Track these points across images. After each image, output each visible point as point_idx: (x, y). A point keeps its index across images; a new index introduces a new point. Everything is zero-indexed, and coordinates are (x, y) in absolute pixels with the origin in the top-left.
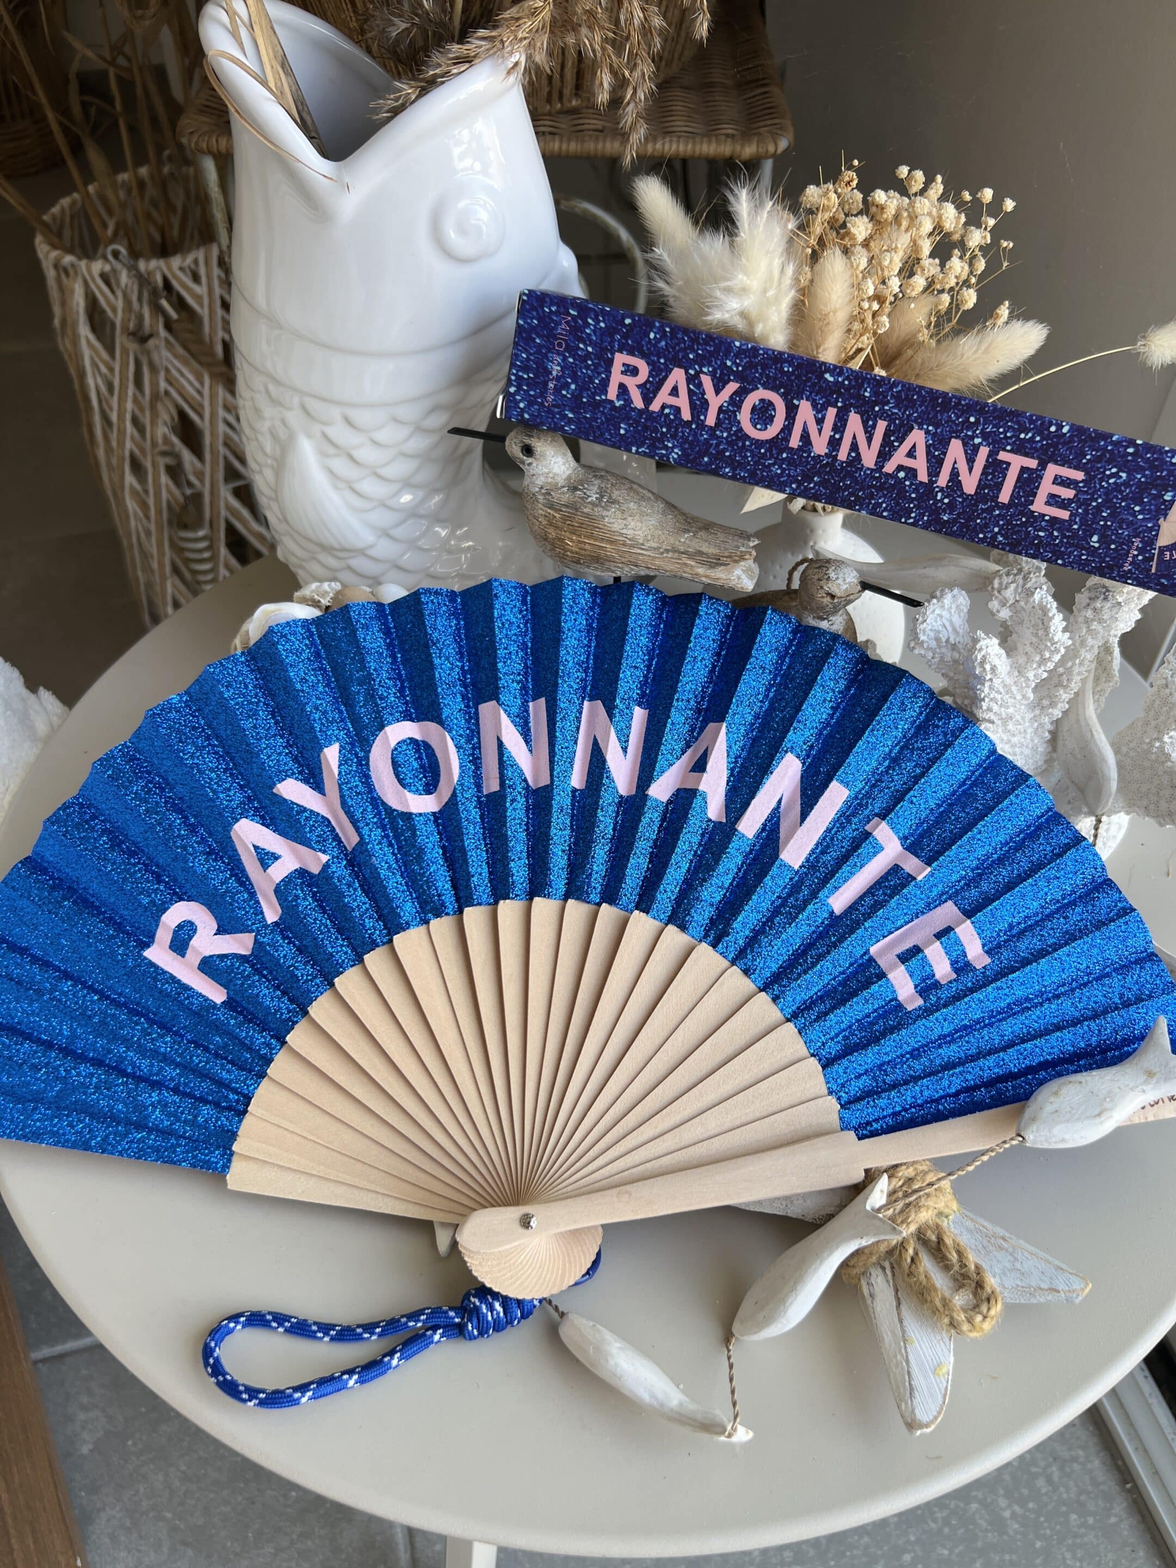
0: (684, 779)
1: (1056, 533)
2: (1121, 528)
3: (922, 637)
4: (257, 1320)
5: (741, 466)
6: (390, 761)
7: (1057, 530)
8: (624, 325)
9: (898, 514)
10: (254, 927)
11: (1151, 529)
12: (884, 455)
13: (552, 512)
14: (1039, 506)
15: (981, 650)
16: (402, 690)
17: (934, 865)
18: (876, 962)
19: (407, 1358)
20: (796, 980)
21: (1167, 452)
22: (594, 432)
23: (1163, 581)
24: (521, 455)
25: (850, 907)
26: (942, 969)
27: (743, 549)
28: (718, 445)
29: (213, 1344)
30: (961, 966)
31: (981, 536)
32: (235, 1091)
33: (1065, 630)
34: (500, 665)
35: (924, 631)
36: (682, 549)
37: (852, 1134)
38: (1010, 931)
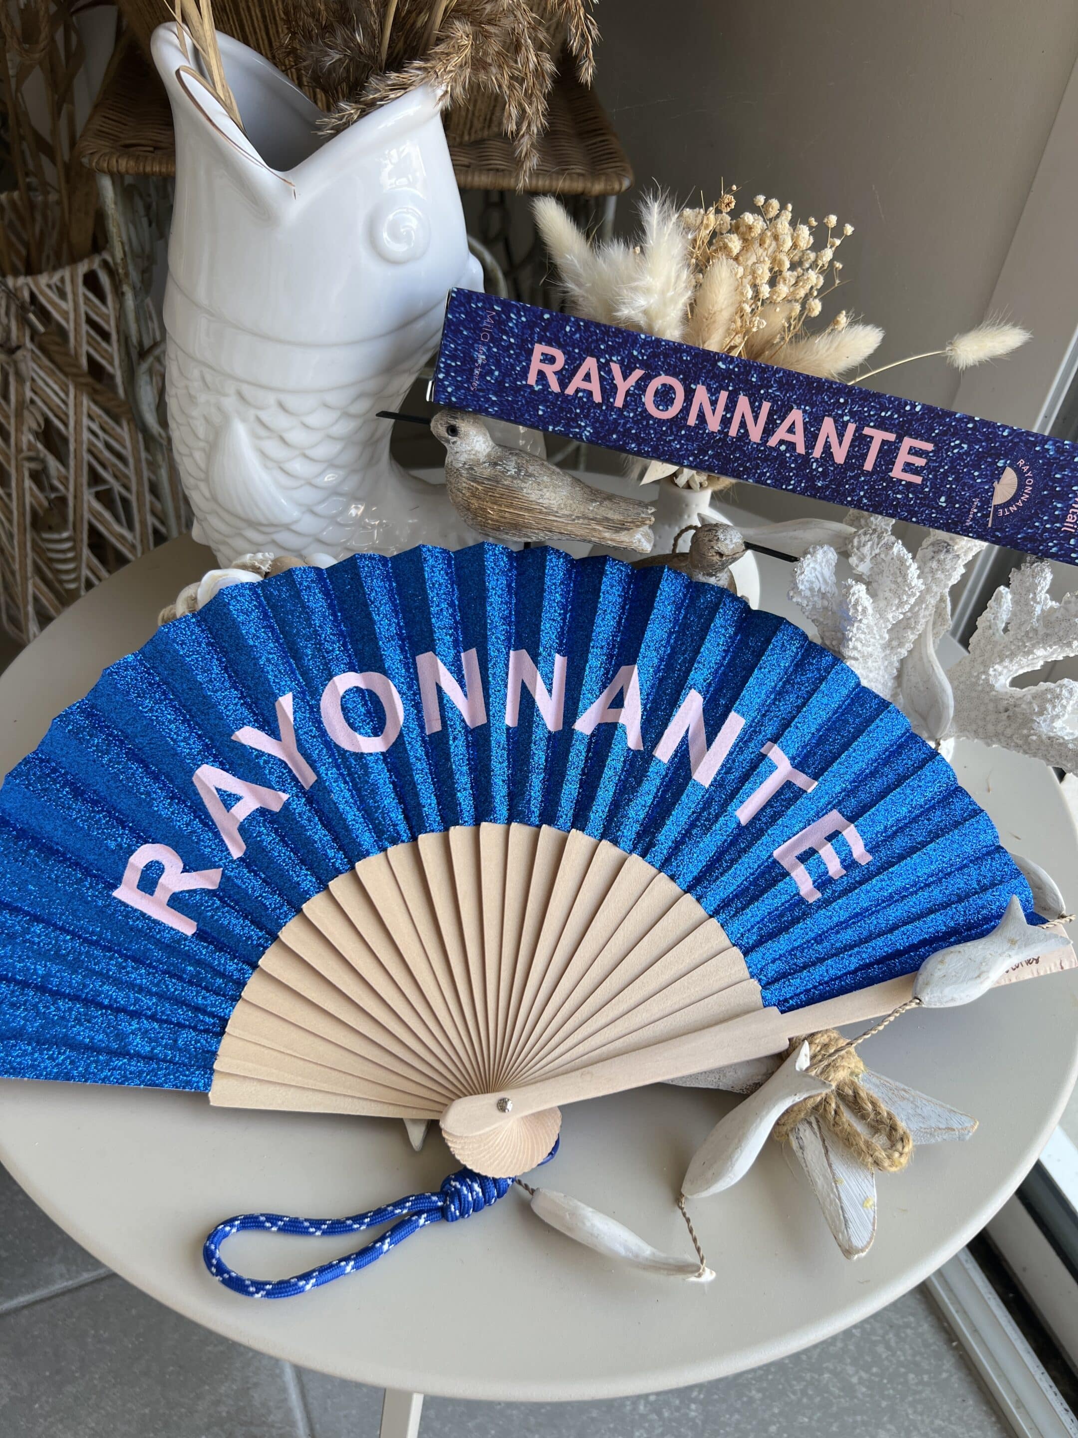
0: (603, 715)
1: (911, 496)
2: (964, 490)
3: (801, 587)
4: (251, 1222)
5: (645, 441)
6: (340, 707)
7: (912, 493)
8: (544, 320)
9: (780, 482)
10: (221, 863)
11: (987, 491)
12: (768, 431)
13: (475, 485)
14: (897, 473)
15: (854, 594)
16: (345, 645)
17: (820, 779)
18: (779, 863)
19: (396, 1243)
20: (715, 881)
21: (999, 427)
22: (515, 413)
23: (998, 533)
24: (446, 435)
25: (753, 818)
26: (834, 867)
27: (643, 516)
28: (625, 424)
29: (213, 1247)
30: (849, 864)
31: (849, 499)
32: (212, 1015)
33: (919, 577)
34: (433, 620)
35: (802, 581)
36: (591, 516)
37: (775, 1010)
38: (885, 832)
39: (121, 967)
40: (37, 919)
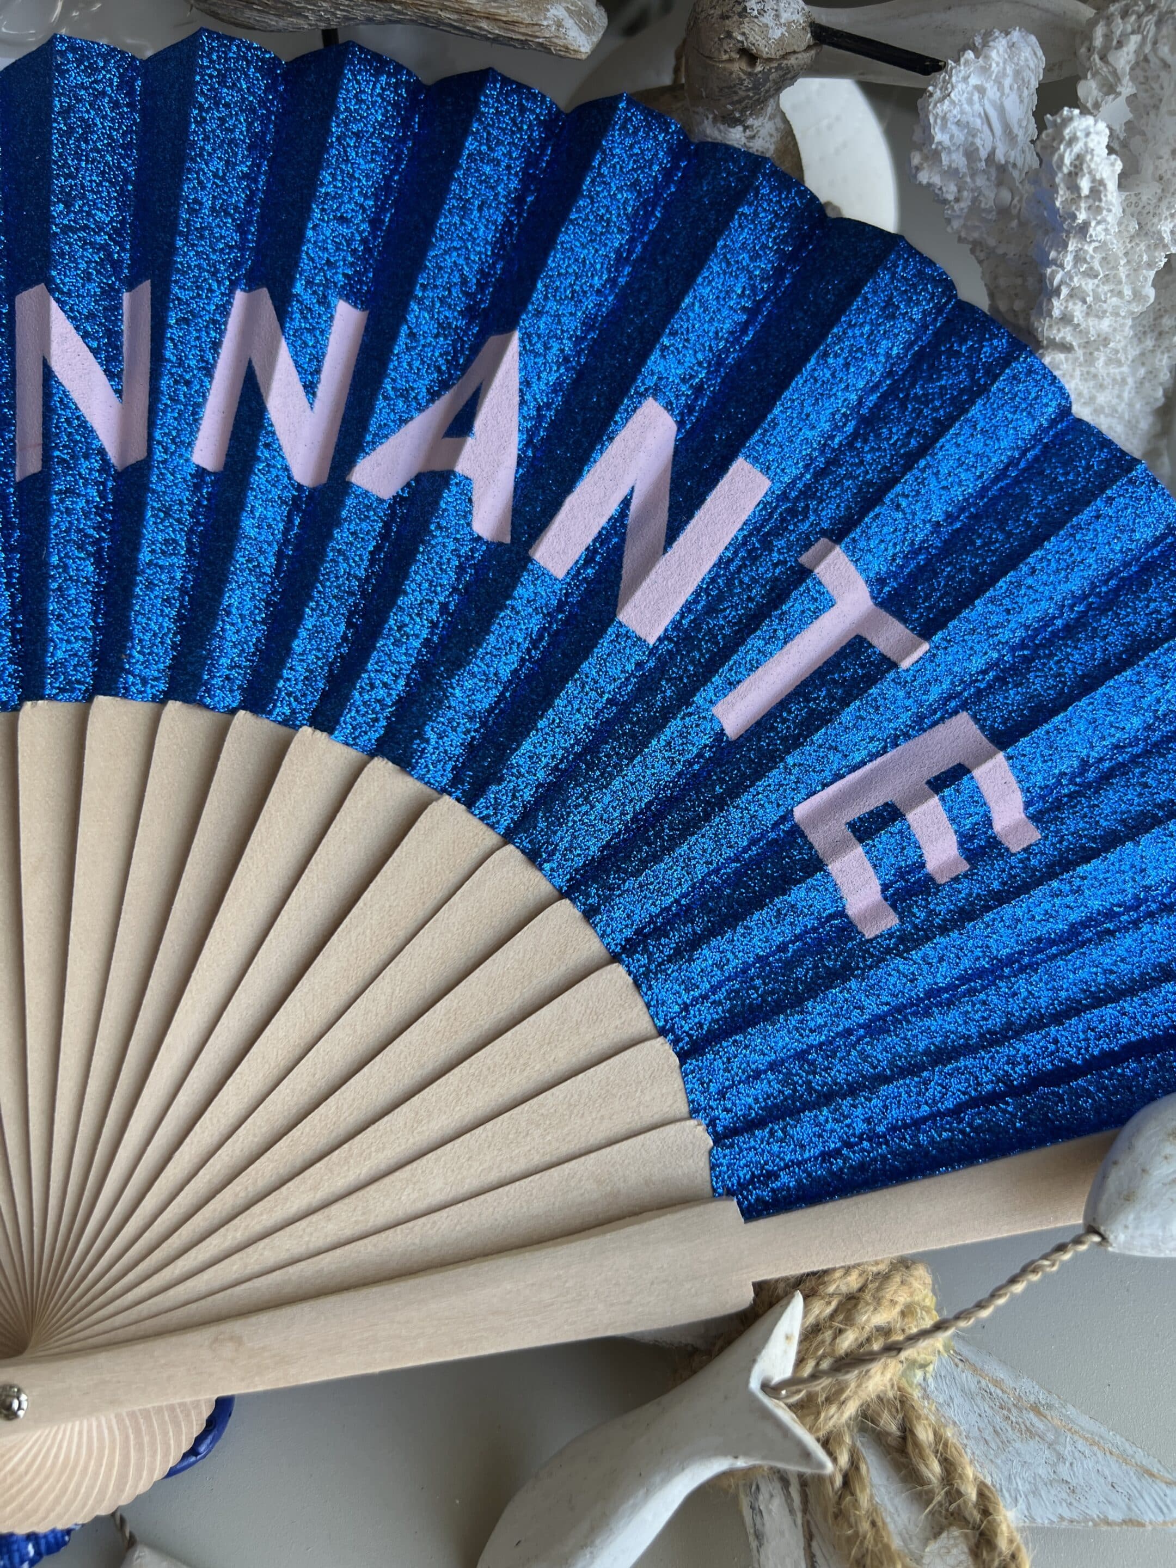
0: (433, 450)
15: (1073, 140)
17: (937, 638)
18: (803, 835)
20: (635, 874)
25: (758, 723)
26: (941, 852)
30: (979, 846)
35: (944, 119)
37: (731, 1208)
38: (1081, 774)
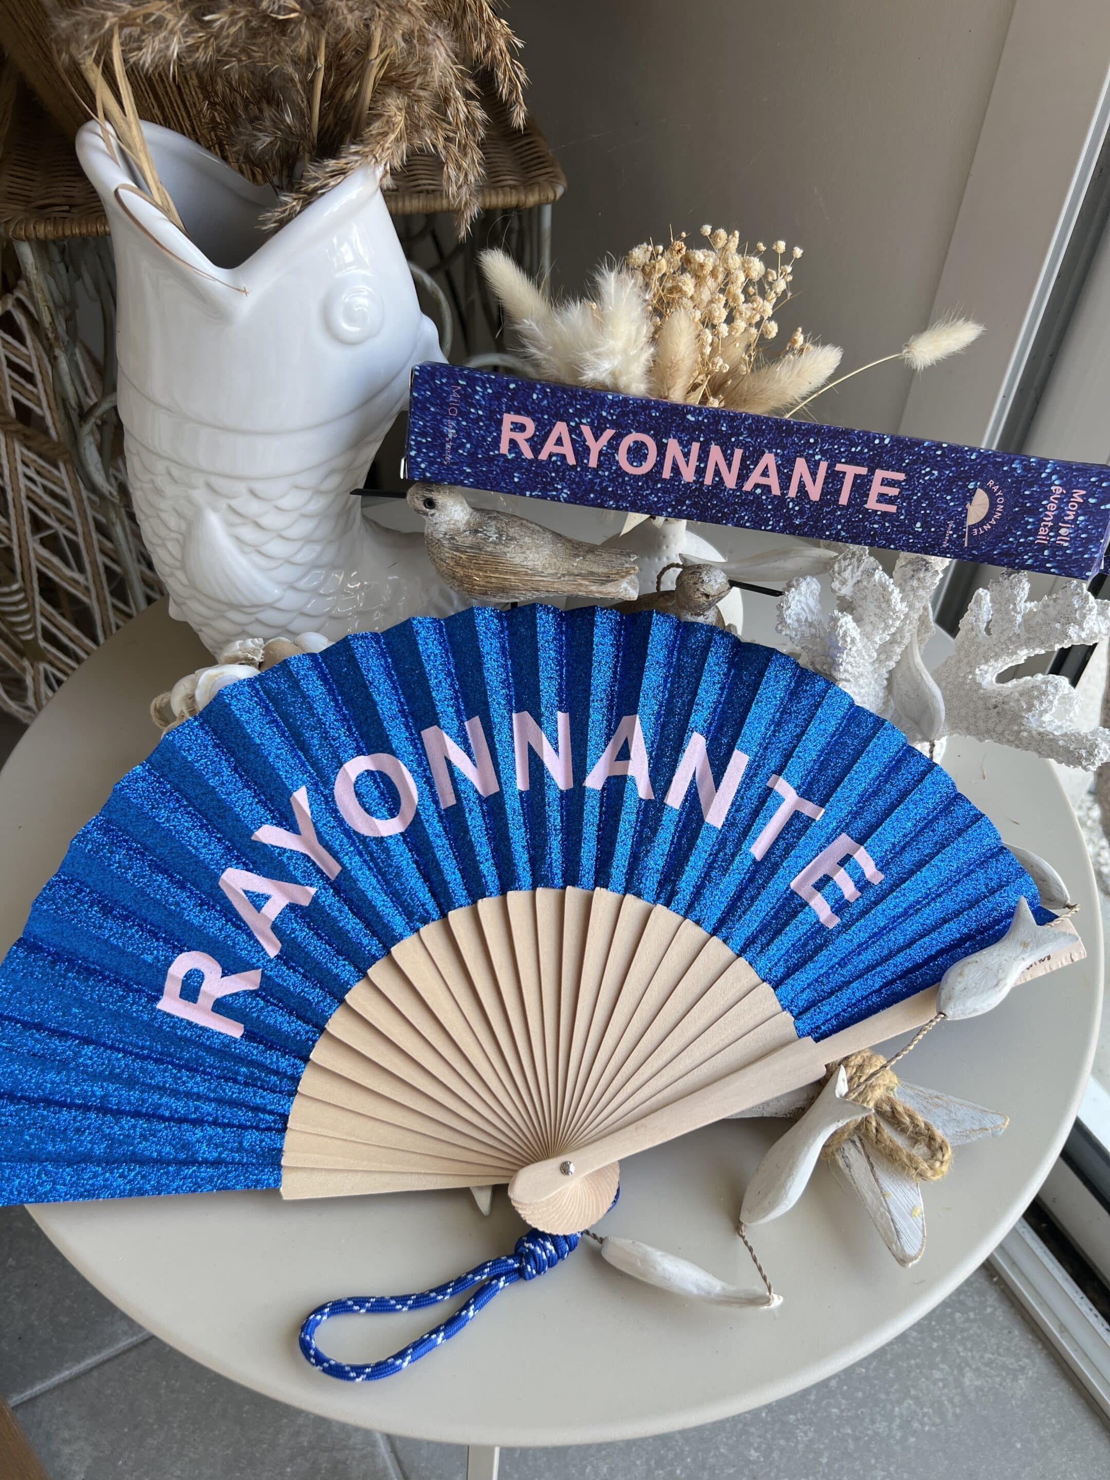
0: (611, 768)
1: (887, 524)
2: (938, 514)
3: (789, 621)
4: (339, 1307)
5: (623, 498)
6: (354, 794)
7: (889, 521)
8: (510, 390)
9: (758, 524)
10: (259, 964)
11: (961, 513)
12: (743, 477)
13: (458, 554)
14: (872, 504)
15: (841, 626)
16: (349, 729)
17: (827, 806)
18: (796, 893)
19: (480, 1308)
20: (738, 920)
21: (967, 451)
22: (491, 483)
23: (974, 552)
24: (424, 508)
25: (768, 853)
26: (849, 890)
27: (627, 565)
28: (601, 483)
29: (308, 1338)
30: (863, 885)
31: (827, 533)
32: (271, 1112)
33: (902, 600)
34: (434, 694)
35: (790, 615)
36: (576, 572)
37: (809, 1039)
38: (894, 849)
39: (176, 1079)
40: (87, 1041)
